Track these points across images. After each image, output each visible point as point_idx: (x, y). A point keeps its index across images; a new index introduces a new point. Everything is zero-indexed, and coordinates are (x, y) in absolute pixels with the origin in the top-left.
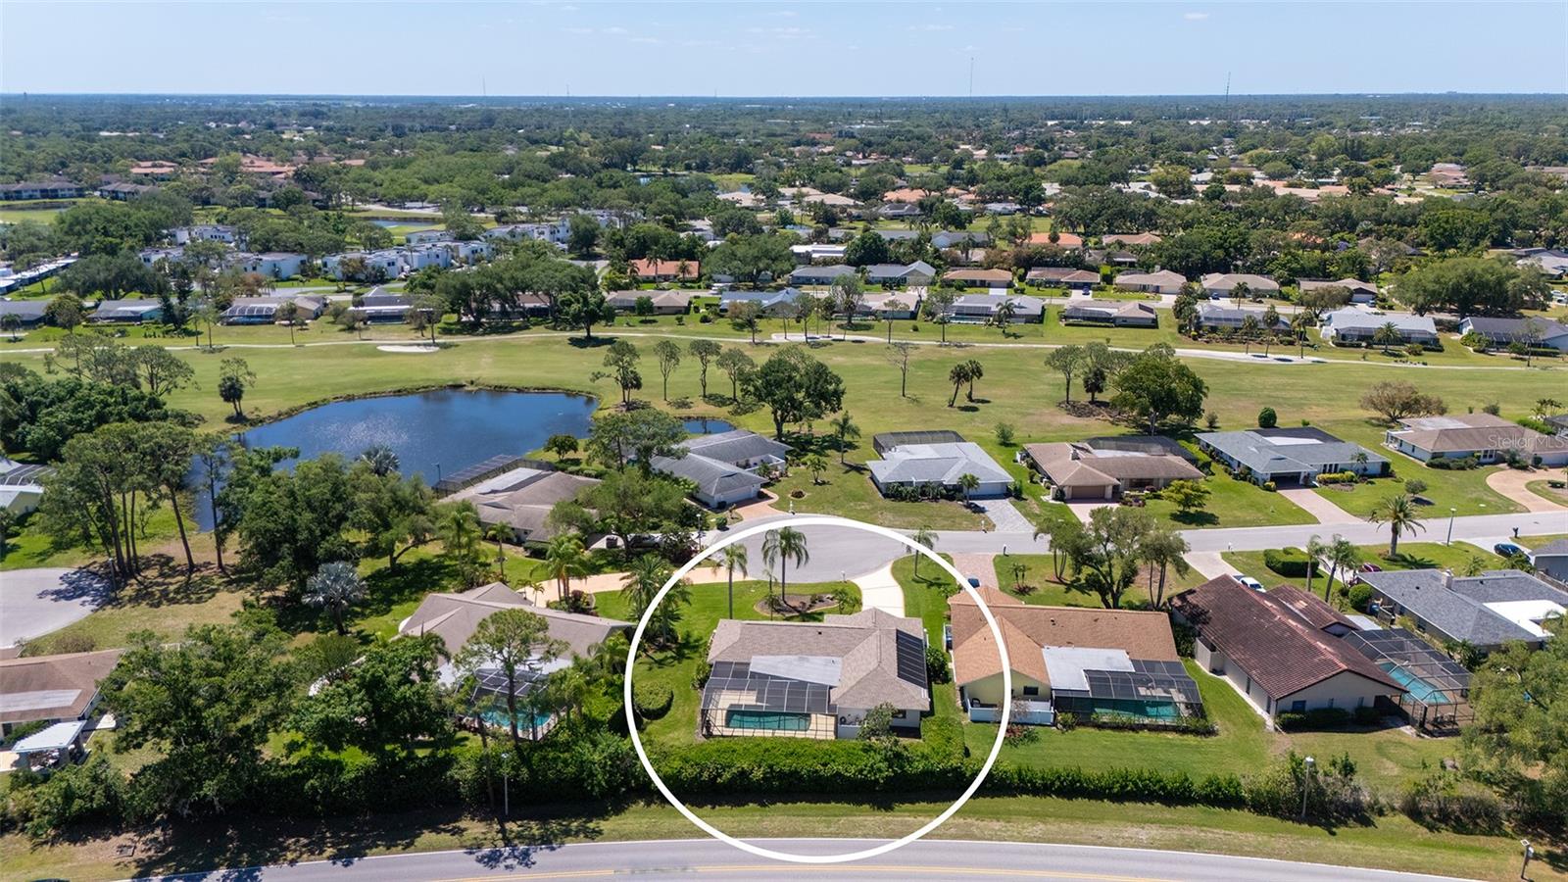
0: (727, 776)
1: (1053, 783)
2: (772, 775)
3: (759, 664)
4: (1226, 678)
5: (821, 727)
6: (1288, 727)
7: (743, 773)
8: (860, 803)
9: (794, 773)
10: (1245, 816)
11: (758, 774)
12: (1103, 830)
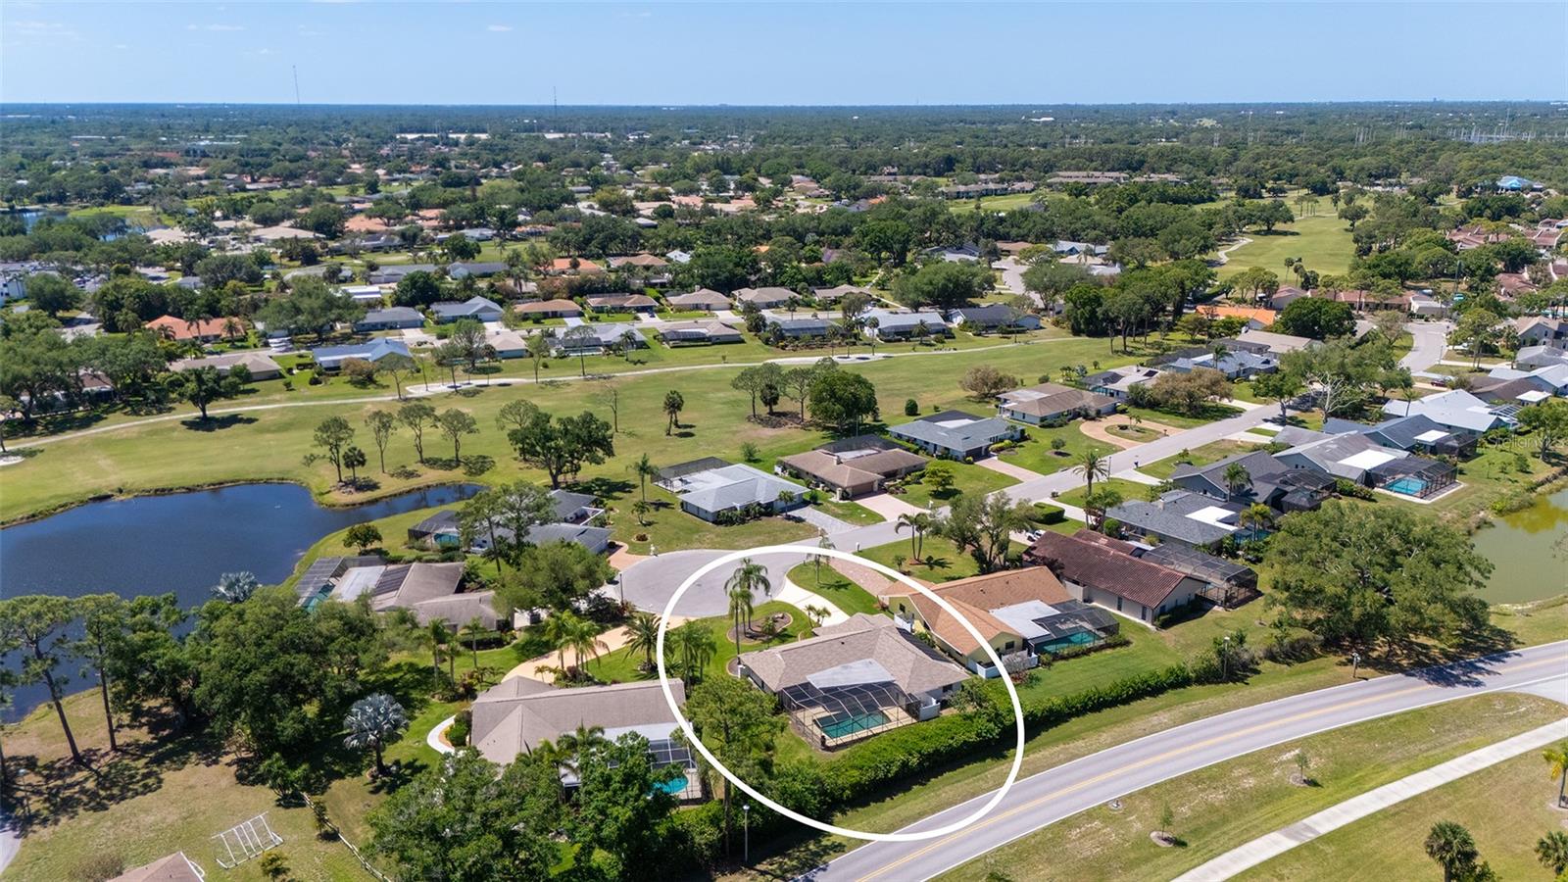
0: (894, 769)
1: (1086, 704)
2: (926, 757)
3: (820, 680)
4: (1094, 604)
5: (897, 717)
6: (1165, 625)
7: (905, 764)
8: (983, 759)
9: (937, 751)
10: (1195, 689)
11: (914, 761)
12: (1139, 724)
